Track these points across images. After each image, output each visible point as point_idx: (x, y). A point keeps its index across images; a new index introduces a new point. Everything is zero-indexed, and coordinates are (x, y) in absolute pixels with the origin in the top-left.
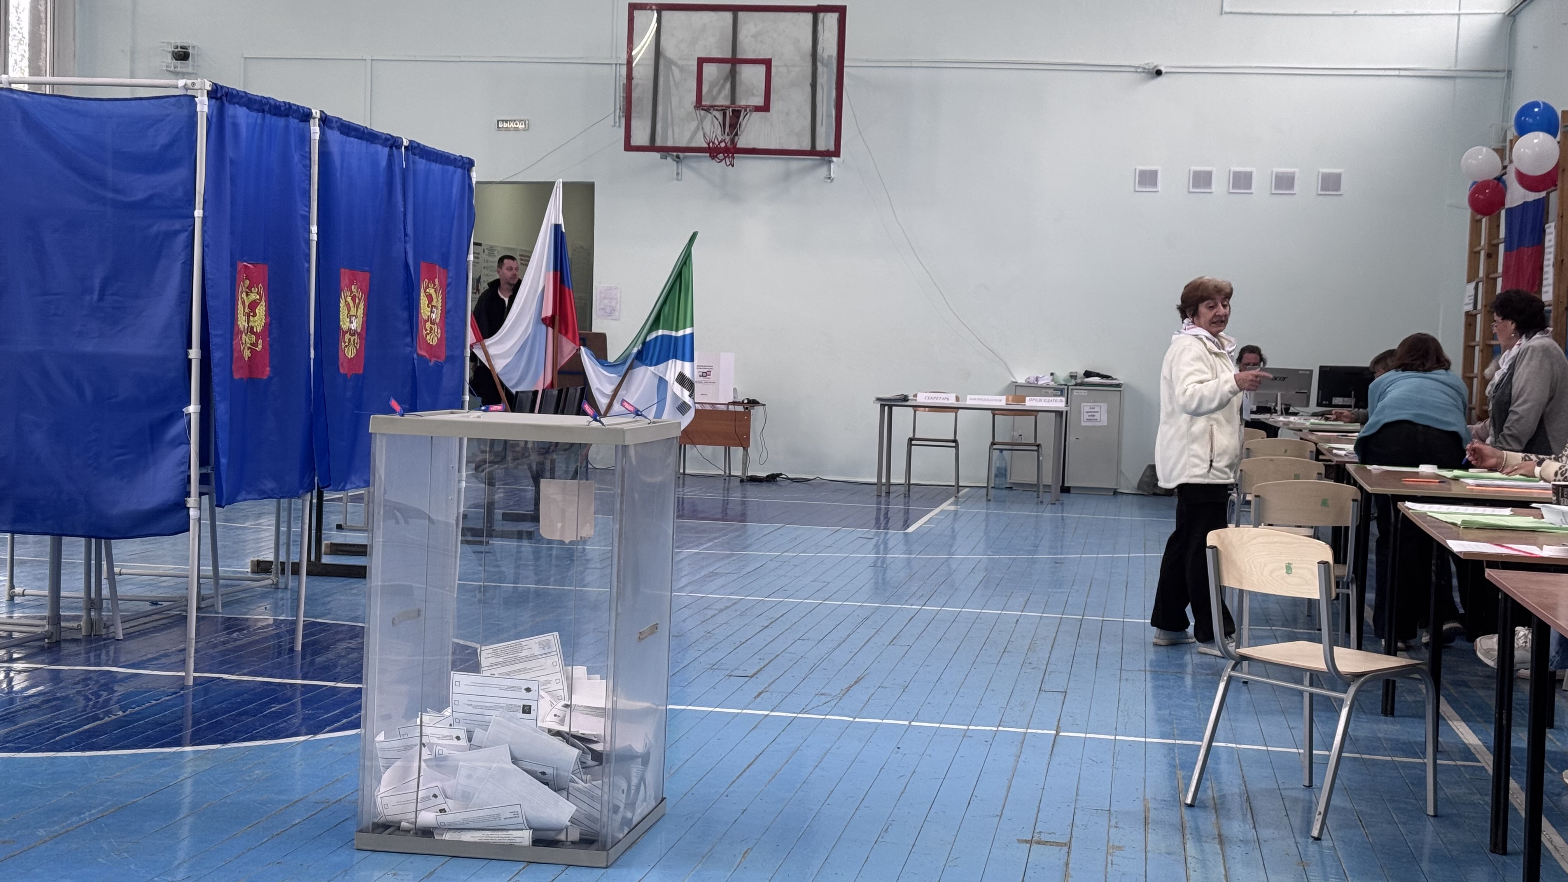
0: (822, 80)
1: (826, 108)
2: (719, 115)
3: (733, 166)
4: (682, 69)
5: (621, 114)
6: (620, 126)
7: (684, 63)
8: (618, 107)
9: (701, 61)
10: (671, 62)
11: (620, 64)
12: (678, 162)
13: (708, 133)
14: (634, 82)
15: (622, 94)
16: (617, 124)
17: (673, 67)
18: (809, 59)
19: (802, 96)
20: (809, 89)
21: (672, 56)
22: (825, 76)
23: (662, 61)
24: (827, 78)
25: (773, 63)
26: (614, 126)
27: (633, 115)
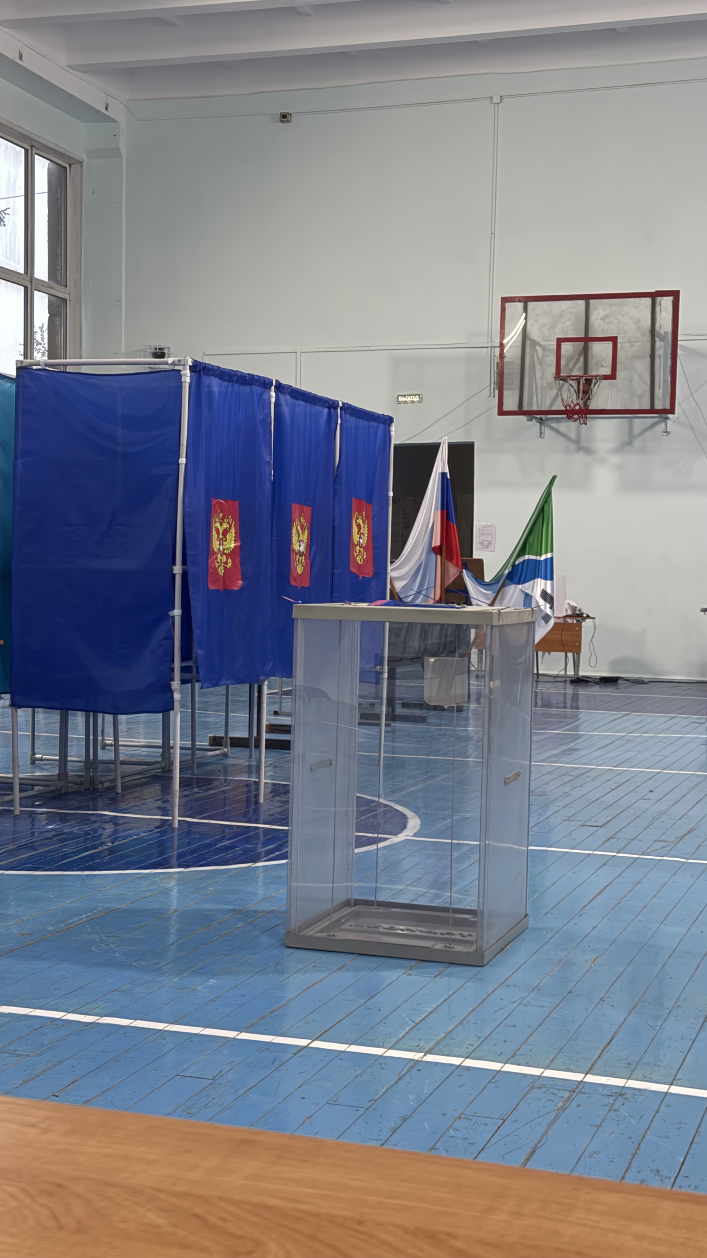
0: (659, 352)
1: (662, 374)
2: (574, 383)
3: (586, 424)
4: (544, 348)
5: (496, 387)
6: (494, 397)
7: (546, 343)
8: (492, 381)
9: (560, 341)
10: (535, 343)
11: (495, 347)
12: (541, 424)
13: (565, 398)
14: (506, 360)
15: (496, 371)
16: (492, 395)
17: (537, 347)
18: (648, 336)
19: (643, 366)
20: (648, 360)
21: (536, 339)
22: (662, 350)
23: (528, 343)
24: (663, 349)
25: (619, 340)
26: (490, 396)
27: (505, 387)
